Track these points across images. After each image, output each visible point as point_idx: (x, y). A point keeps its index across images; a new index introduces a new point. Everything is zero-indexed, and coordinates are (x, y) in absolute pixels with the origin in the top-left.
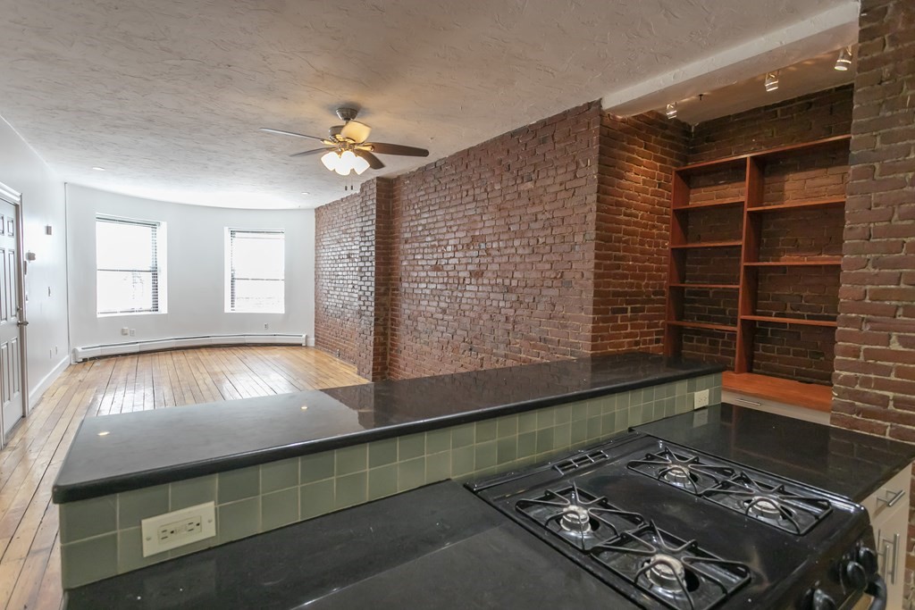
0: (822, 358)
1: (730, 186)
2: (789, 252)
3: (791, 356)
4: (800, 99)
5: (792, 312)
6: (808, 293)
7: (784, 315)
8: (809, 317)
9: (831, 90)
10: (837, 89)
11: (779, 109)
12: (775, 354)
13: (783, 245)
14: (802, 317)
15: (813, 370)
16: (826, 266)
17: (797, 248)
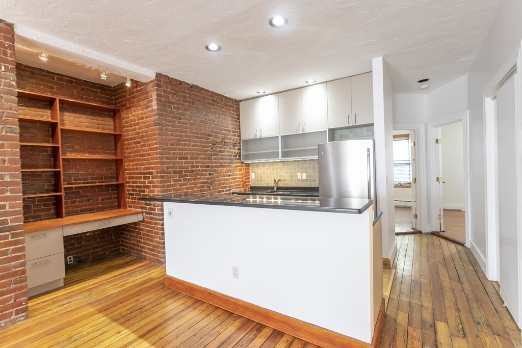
0: (91, 201)
1: (27, 108)
2: (70, 151)
3: (77, 203)
4: (67, 76)
5: (74, 182)
6: (82, 172)
7: (72, 184)
8: (83, 183)
9: (81, 80)
10: (84, 81)
11: (56, 76)
12: (70, 205)
13: (67, 148)
14: (80, 183)
15: (88, 207)
16: (89, 159)
17: (74, 151)
